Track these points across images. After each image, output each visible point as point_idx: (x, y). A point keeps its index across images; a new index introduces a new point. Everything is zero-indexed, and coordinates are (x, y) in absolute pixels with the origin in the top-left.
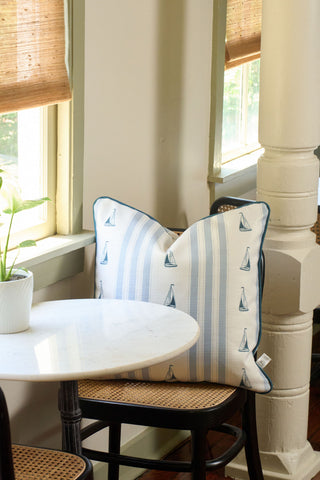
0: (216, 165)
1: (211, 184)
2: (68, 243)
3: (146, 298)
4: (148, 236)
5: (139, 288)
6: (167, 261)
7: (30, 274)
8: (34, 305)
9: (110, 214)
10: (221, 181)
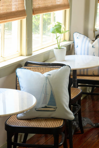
0: (95, 27)
1: (94, 32)
2: (68, 43)
3: (88, 54)
4: (88, 41)
5: (86, 53)
6: (93, 47)
7: (65, 48)
8: (66, 55)
9: (78, 36)
10: (97, 31)
